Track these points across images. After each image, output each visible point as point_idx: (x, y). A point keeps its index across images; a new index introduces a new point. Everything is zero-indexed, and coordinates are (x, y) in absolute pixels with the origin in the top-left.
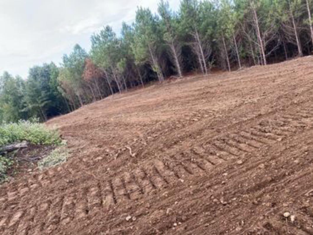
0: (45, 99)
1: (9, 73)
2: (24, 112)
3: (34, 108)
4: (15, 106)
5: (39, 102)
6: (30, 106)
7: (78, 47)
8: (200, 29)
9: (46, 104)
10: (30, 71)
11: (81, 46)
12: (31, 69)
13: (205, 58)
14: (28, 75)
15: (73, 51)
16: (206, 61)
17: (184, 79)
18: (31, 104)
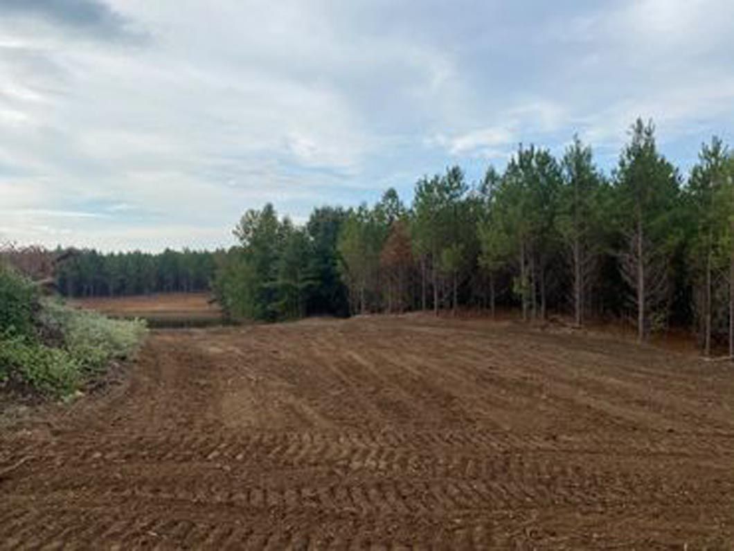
0: (310, 275)
1: (275, 208)
2: (268, 289)
3: (286, 287)
4: (259, 271)
5: (300, 277)
6: (280, 281)
7: (392, 194)
8: (651, 228)
9: (311, 286)
10: (314, 213)
11: (398, 193)
12: (317, 211)
13: (646, 299)
14: (308, 219)
15: (380, 200)
16: (645, 306)
17: (579, 333)
18: (285, 277)
